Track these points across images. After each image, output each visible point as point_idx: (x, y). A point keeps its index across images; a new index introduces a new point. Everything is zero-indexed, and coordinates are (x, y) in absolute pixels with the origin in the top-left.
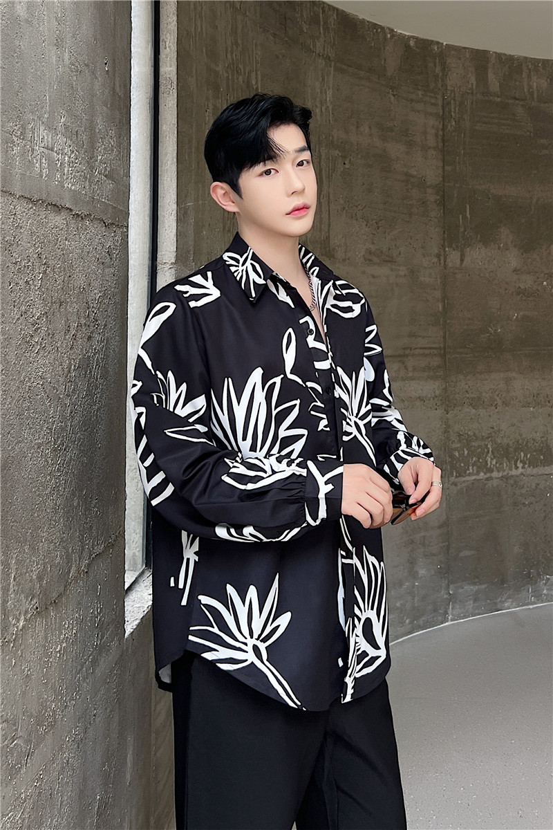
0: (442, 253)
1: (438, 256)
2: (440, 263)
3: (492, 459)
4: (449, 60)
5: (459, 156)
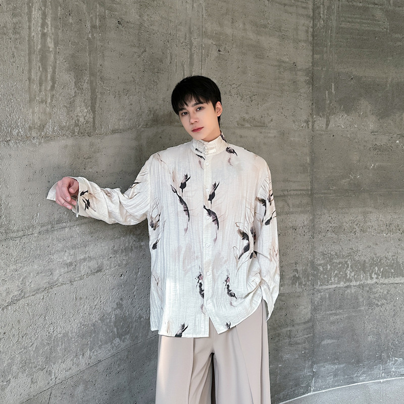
0: (311, 120)
3: (350, 272)
5: (326, 47)
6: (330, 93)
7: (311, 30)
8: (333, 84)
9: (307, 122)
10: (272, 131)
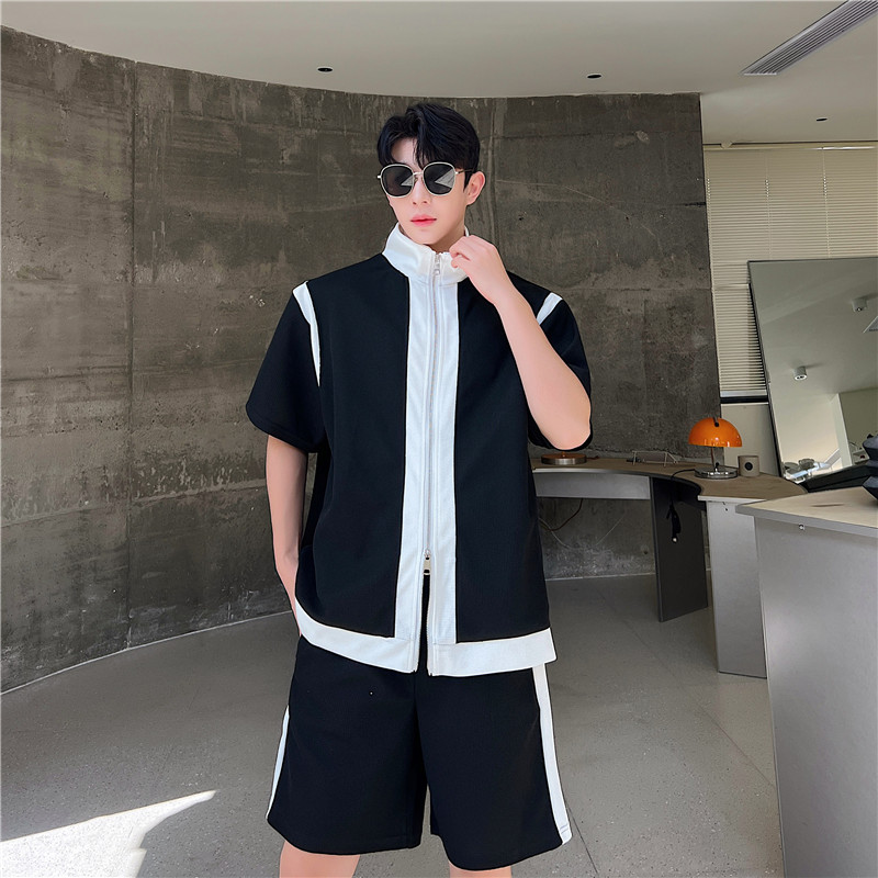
0: (130, 270)
2: (126, 281)
3: (186, 477)
4: (141, 78)
5: (152, 172)
6: (159, 234)
7: (130, 150)
8: (163, 223)
9: (124, 273)
10: (70, 286)
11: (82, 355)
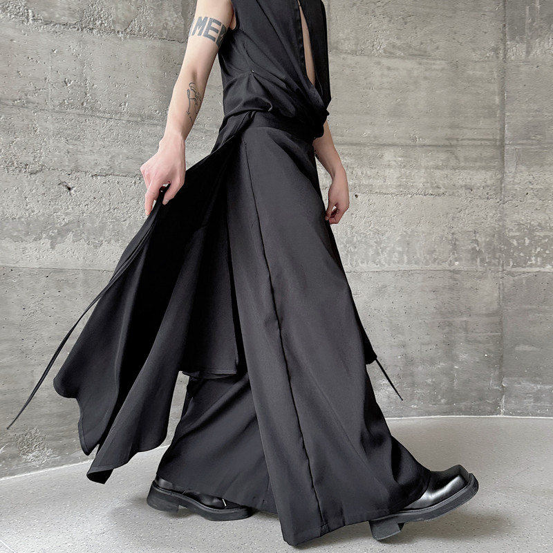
0: (501, 47)
1: (496, 50)
2: (498, 57)
10: (438, 62)
11: (450, 128)
